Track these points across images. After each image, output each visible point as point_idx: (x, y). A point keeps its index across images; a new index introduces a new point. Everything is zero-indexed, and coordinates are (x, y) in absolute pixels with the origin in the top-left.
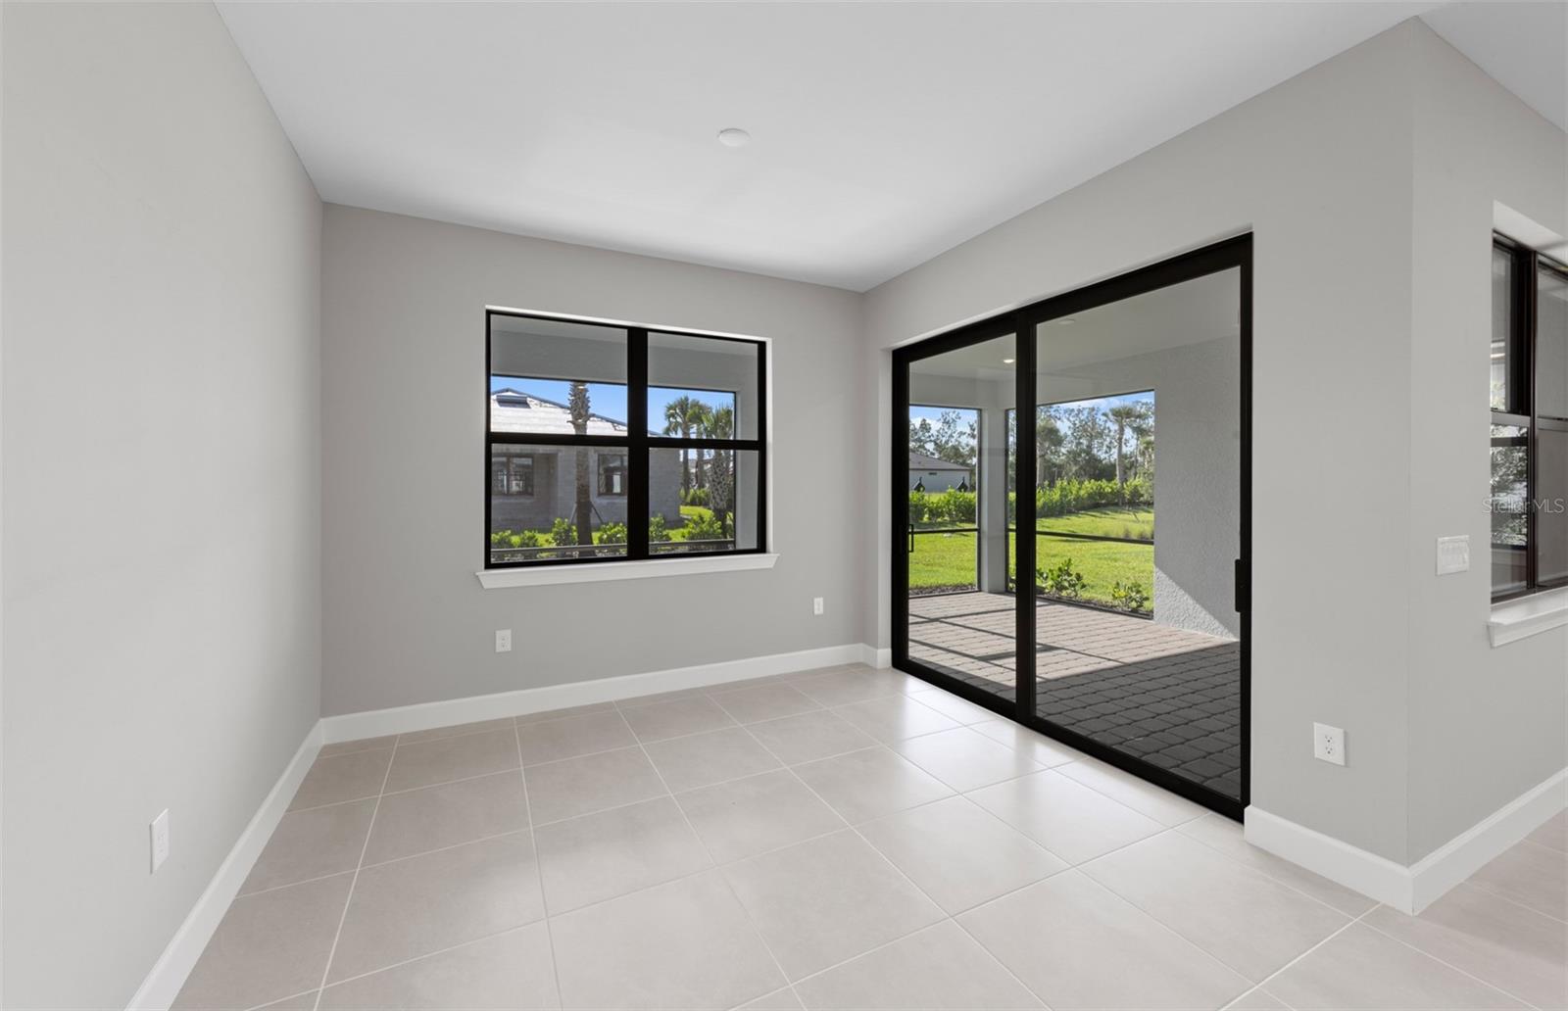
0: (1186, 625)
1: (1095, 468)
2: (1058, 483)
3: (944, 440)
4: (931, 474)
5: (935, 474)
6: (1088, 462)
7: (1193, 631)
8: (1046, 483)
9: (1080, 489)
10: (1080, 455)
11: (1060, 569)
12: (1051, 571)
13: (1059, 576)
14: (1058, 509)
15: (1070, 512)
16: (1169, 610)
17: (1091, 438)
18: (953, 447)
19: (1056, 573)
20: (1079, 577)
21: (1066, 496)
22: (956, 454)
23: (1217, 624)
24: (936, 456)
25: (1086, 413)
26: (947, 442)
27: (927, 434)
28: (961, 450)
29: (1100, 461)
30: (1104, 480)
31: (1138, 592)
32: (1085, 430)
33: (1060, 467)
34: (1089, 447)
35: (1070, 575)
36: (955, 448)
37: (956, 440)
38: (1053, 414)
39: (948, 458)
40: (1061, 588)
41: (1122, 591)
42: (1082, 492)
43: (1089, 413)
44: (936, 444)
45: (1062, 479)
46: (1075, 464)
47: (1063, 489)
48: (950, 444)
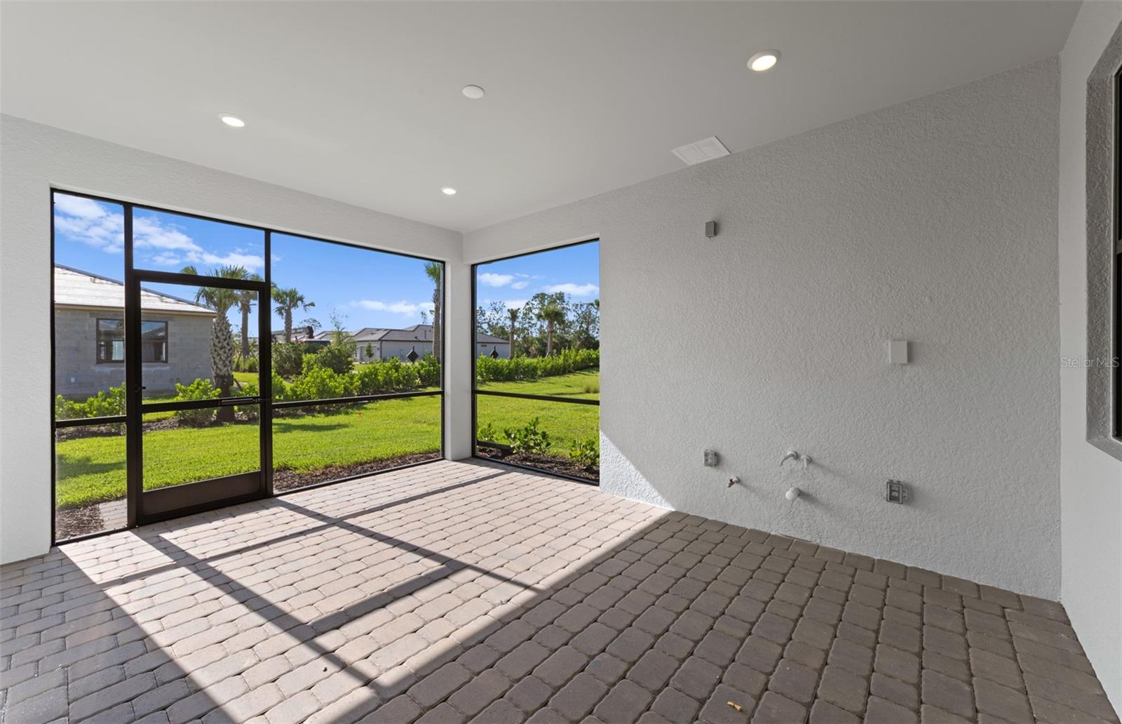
0: (629, 493)
1: (590, 343)
2: (563, 351)
3: (495, 322)
4: (482, 346)
5: (486, 346)
6: (586, 339)
7: (635, 500)
8: (555, 351)
9: (577, 355)
10: (581, 335)
11: (526, 429)
12: (519, 431)
13: (526, 436)
14: (562, 370)
15: (570, 372)
16: (613, 477)
17: (588, 324)
18: (501, 327)
19: (523, 433)
20: (544, 435)
21: (567, 361)
22: (502, 332)
23: (656, 493)
24: (489, 334)
25: (585, 306)
26: (497, 324)
27: (483, 318)
28: (506, 329)
29: (594, 339)
30: (592, 350)
31: (592, 449)
32: (585, 318)
33: (570, 342)
34: (587, 329)
35: (535, 434)
36: (502, 328)
37: (503, 323)
38: (565, 306)
39: (497, 335)
40: (528, 448)
41: (578, 449)
42: (578, 358)
43: (587, 307)
44: (489, 324)
45: (565, 349)
46: (579, 340)
47: (565, 355)
48: (499, 325)
